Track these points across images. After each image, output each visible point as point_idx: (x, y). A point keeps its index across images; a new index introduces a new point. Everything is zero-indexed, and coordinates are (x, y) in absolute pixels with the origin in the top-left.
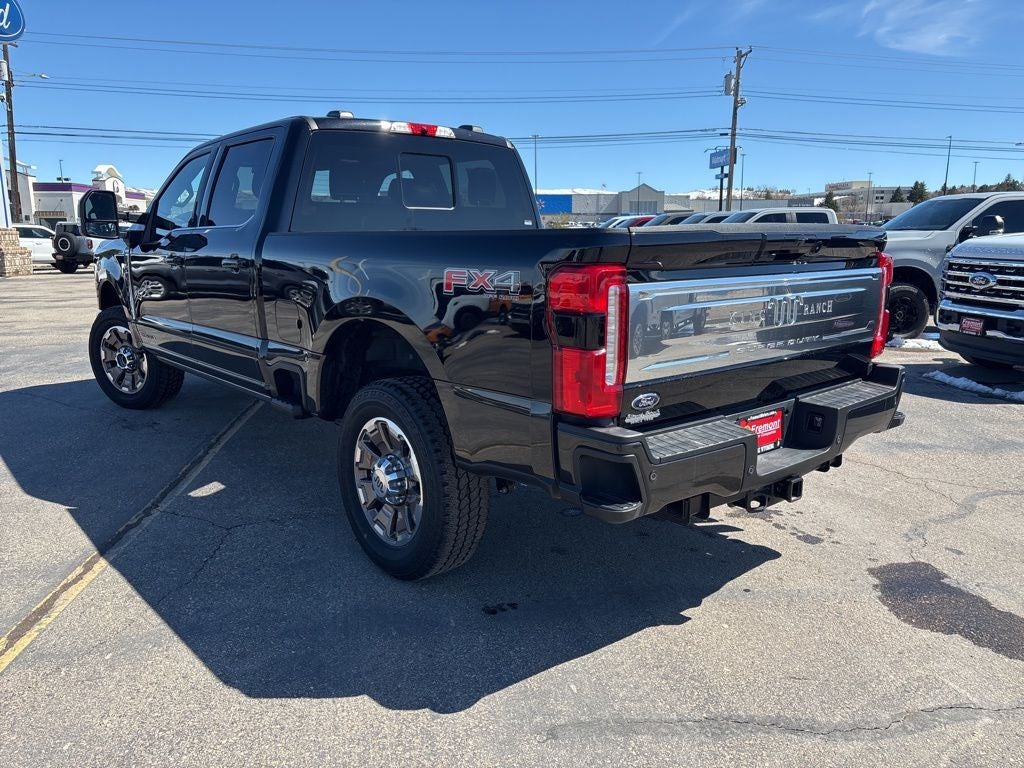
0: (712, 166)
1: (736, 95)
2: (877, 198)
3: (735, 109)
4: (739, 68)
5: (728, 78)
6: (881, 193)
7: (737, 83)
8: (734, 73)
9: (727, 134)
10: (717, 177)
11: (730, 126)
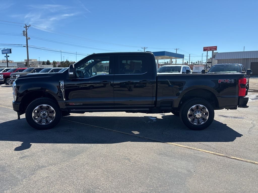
0: (3, 53)
1: (27, 36)
2: (39, 64)
3: (27, 40)
4: (26, 30)
5: (24, 31)
6: (40, 63)
7: (27, 33)
8: (25, 30)
9: (25, 46)
10: (5, 57)
11: (26, 44)
